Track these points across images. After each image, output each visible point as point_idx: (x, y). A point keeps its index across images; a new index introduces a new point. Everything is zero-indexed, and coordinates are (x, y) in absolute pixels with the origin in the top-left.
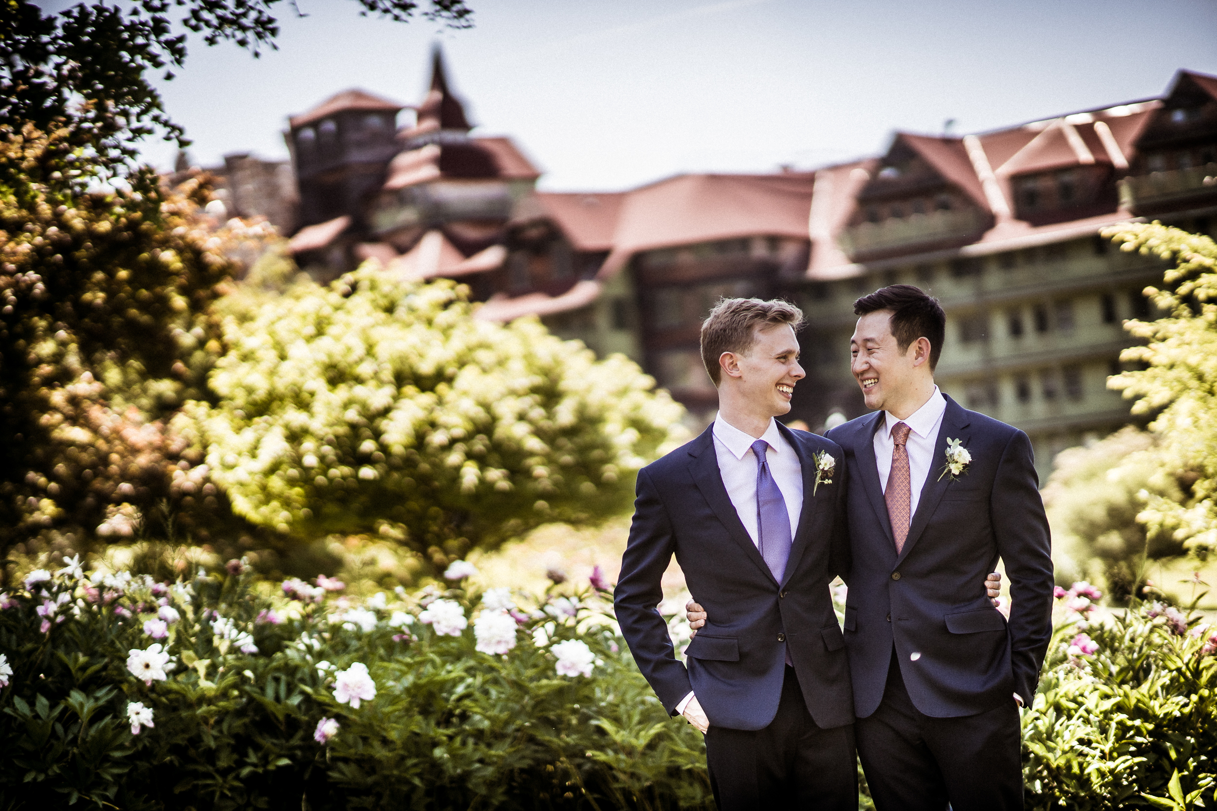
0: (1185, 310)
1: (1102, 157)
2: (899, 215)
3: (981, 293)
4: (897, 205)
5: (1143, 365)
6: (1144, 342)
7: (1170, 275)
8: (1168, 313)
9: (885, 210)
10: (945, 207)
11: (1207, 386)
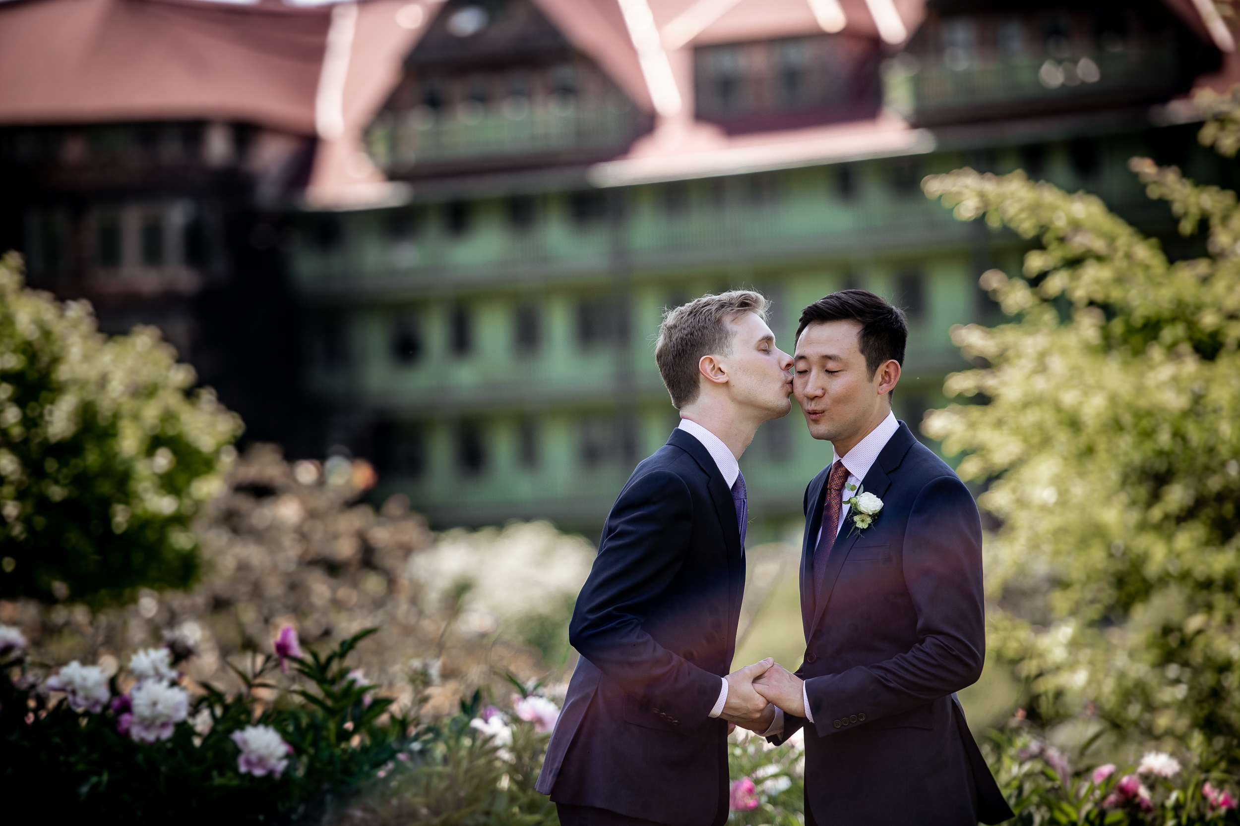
0: (1049, 316)
1: (859, 18)
2: (482, 100)
3: (620, 252)
4: (478, 82)
5: (983, 399)
6: (984, 364)
7: (1035, 262)
8: (1018, 318)
9: (456, 88)
10: (566, 92)
11: (1083, 440)
